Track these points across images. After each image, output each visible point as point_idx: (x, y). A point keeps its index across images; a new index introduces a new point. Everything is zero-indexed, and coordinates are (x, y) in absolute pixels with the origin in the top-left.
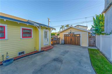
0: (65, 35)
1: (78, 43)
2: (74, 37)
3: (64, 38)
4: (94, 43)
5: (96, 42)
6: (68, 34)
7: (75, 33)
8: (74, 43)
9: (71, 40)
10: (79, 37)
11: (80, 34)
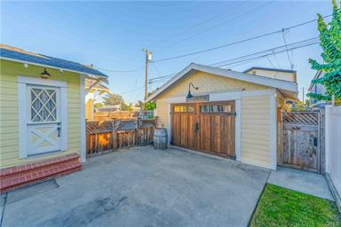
0: (173, 106)
1: (225, 147)
2: (207, 117)
3: (172, 119)
4: (315, 152)
5: (323, 148)
6: (183, 100)
7: (212, 98)
8: (208, 144)
9: (197, 127)
10: (229, 114)
11: (234, 101)
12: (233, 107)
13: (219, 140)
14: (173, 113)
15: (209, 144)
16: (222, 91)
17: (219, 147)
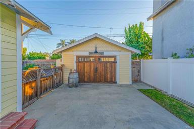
1: (112, 78)
3: (77, 66)
4: (139, 75)
5: (141, 73)
6: (87, 54)
10: (113, 62)
11: (116, 56)
12: (115, 59)
13: (109, 75)
14: (78, 62)
15: (103, 78)
16: (110, 51)
17: (109, 79)
